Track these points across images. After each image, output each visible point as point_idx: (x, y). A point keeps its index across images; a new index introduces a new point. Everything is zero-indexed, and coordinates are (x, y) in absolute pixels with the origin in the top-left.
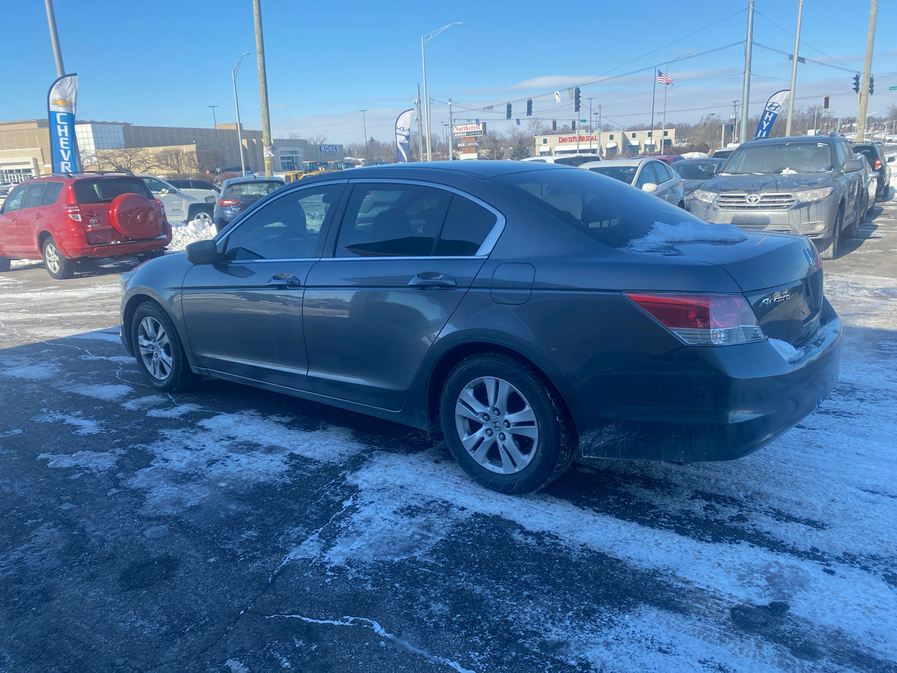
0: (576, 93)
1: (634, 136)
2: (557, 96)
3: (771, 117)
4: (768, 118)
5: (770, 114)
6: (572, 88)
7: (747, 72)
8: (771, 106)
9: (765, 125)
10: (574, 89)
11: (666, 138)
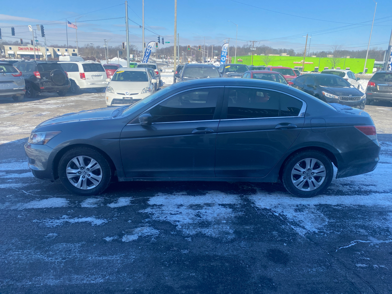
0: (41, 28)
1: (59, 50)
2: (30, 28)
3: (149, 51)
4: (148, 52)
5: (149, 50)
6: (39, 25)
7: (127, 30)
8: (149, 47)
9: (147, 55)
10: (40, 26)
11: (74, 53)
